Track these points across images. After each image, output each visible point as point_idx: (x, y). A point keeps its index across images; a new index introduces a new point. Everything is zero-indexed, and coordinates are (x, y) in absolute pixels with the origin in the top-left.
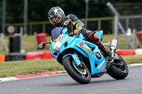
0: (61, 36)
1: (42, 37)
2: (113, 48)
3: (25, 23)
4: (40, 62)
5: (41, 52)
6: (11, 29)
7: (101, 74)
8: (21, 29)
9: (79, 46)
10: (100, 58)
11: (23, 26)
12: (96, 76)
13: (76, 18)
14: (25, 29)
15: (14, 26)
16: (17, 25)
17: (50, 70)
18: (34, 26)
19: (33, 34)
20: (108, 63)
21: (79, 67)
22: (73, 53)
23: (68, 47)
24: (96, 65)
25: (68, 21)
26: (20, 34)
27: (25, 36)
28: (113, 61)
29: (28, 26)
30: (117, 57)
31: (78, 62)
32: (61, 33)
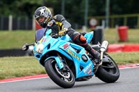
0: (44, 37)
1: (124, 30)
2: (102, 50)
3: (107, 16)
4: (121, 55)
5: (122, 45)
6: (93, 22)
7: (88, 77)
8: (103, 22)
9: (63, 48)
10: (86, 61)
11: (105, 19)
12: (82, 79)
13: (64, 18)
14: (107, 21)
15: (97, 19)
16: (99, 17)
17: (130, 62)
18: (115, 19)
19: (114, 27)
20: (95, 66)
21: (61, 70)
22: (56, 56)
23: (50, 49)
24: (82, 68)
25: (52, 22)
26: (102, 27)
27: (107, 29)
28: (101, 64)
29: (110, 19)
30: (107, 59)
31: (61, 65)
32: (45, 34)
